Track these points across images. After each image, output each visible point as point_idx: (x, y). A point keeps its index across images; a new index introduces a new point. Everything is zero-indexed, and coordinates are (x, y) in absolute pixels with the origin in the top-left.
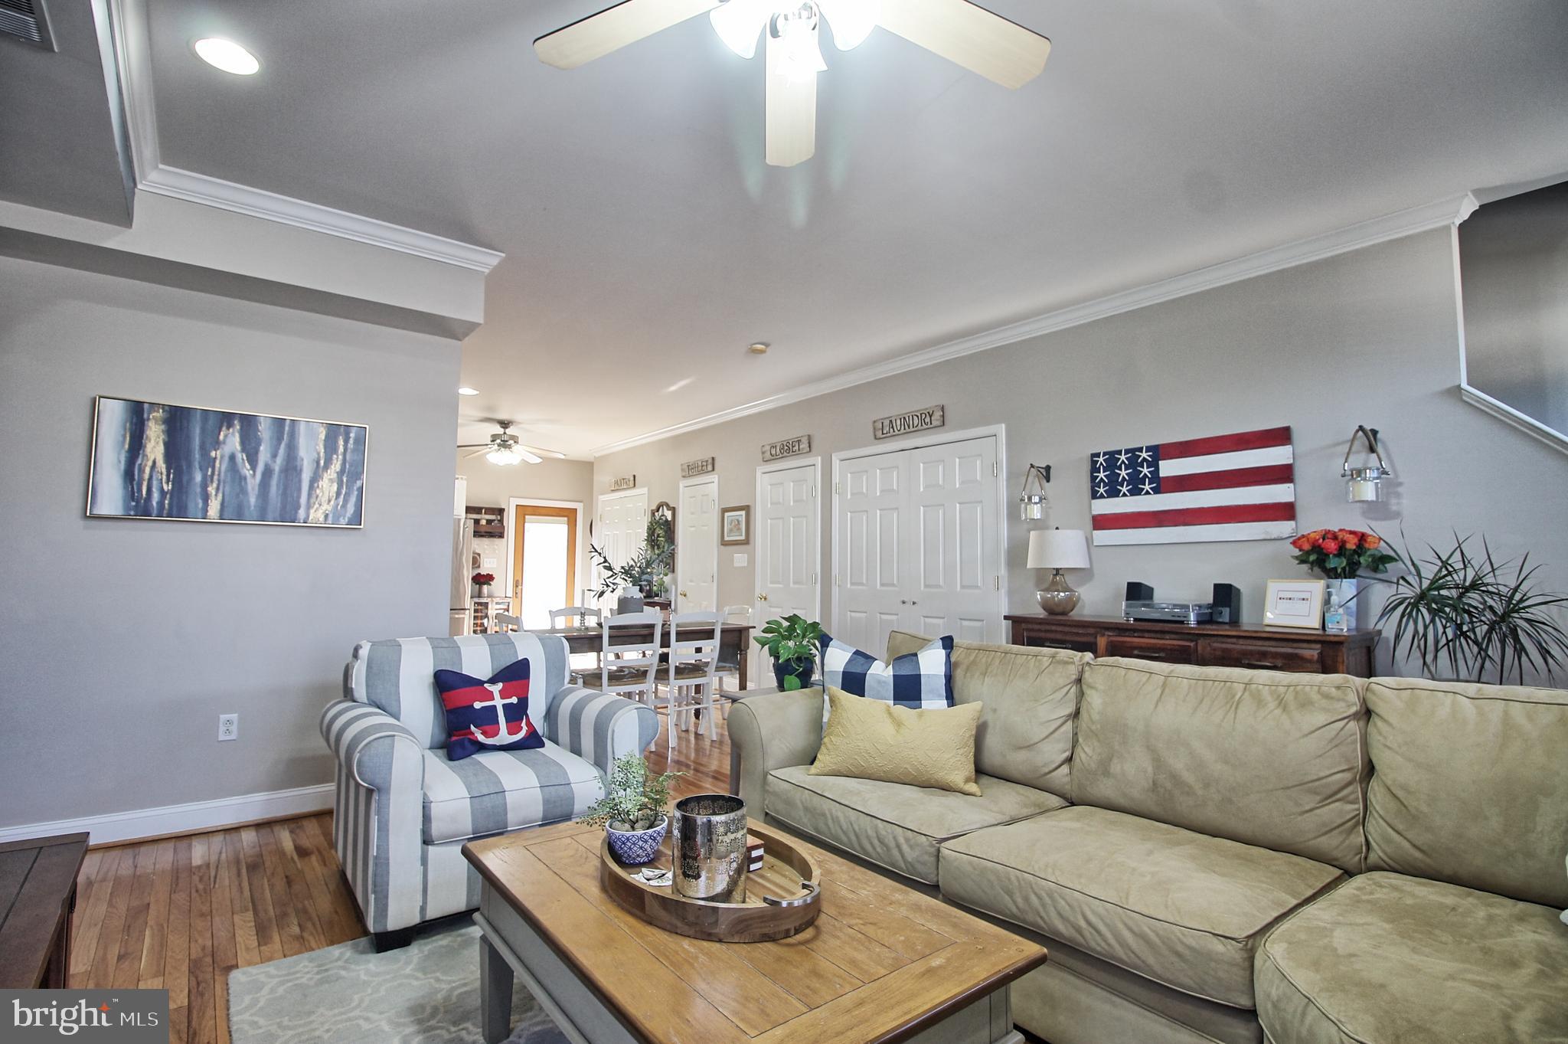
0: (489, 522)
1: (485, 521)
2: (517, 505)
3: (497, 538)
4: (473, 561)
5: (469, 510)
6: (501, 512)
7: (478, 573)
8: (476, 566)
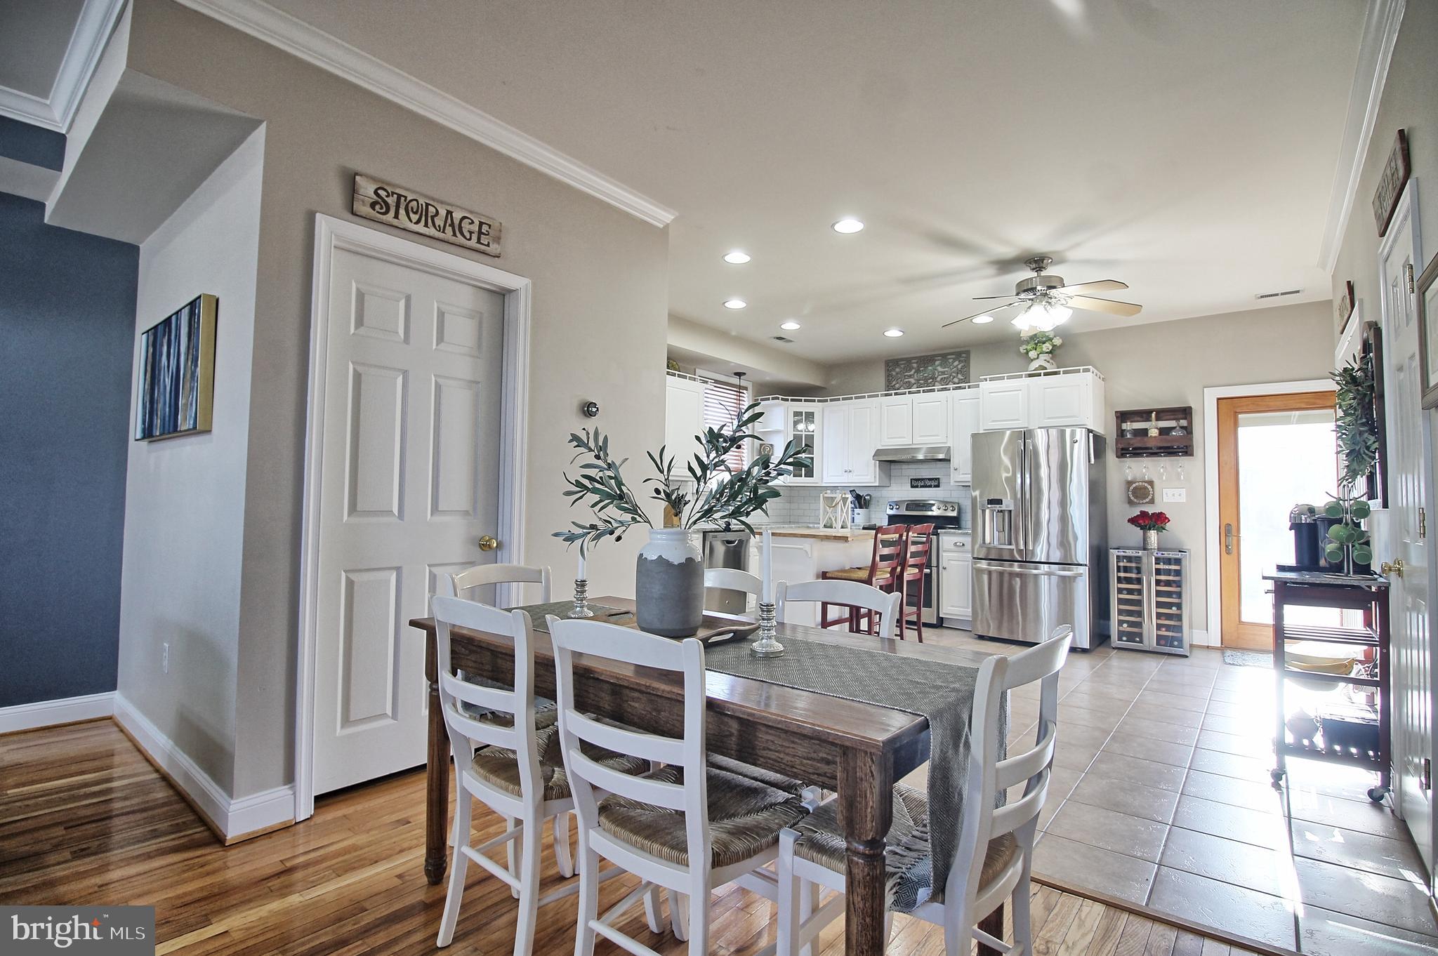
0: (1164, 432)
1: (1157, 431)
2: (1218, 399)
3: (1182, 455)
4: (1130, 493)
5: (1123, 416)
6: (1186, 414)
7: (1141, 512)
8: (1144, 501)
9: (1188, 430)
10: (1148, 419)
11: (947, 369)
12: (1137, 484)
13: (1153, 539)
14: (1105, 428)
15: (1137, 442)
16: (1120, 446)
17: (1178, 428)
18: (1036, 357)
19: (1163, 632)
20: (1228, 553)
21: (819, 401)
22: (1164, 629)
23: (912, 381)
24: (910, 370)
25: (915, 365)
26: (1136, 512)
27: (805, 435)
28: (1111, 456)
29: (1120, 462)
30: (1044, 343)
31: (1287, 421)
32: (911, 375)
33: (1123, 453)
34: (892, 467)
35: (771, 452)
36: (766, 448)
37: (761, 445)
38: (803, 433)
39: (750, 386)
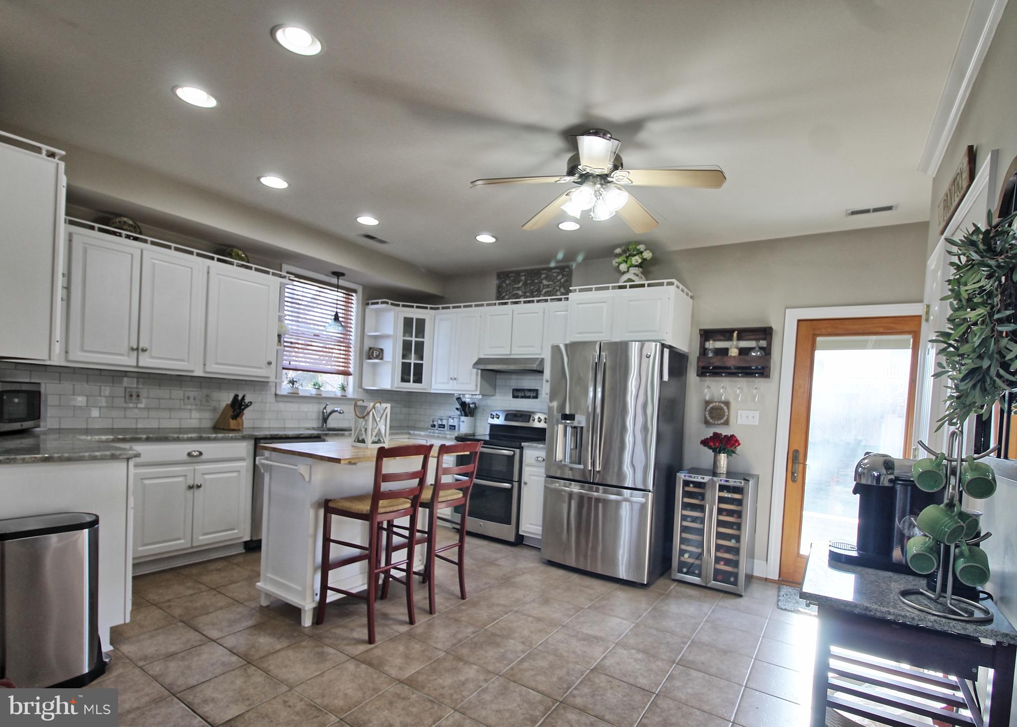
0: (744, 352)
1: (737, 351)
2: (799, 321)
3: (759, 377)
4: (707, 413)
5: (707, 335)
6: (766, 334)
7: (715, 434)
8: (719, 422)
9: (767, 351)
10: (730, 339)
11: (551, 283)
12: (714, 404)
13: (722, 463)
14: (690, 346)
15: (717, 362)
16: (701, 364)
17: (757, 348)
18: (626, 270)
19: (722, 567)
20: (794, 480)
21: (431, 308)
22: (722, 563)
23: (520, 293)
24: (519, 283)
25: (523, 278)
26: (709, 433)
27: (416, 341)
28: (692, 375)
29: (701, 381)
30: (635, 255)
31: (863, 346)
32: (519, 288)
33: (704, 371)
34: (498, 376)
35: (381, 356)
36: (375, 352)
37: (370, 349)
38: (414, 339)
39: (360, 289)
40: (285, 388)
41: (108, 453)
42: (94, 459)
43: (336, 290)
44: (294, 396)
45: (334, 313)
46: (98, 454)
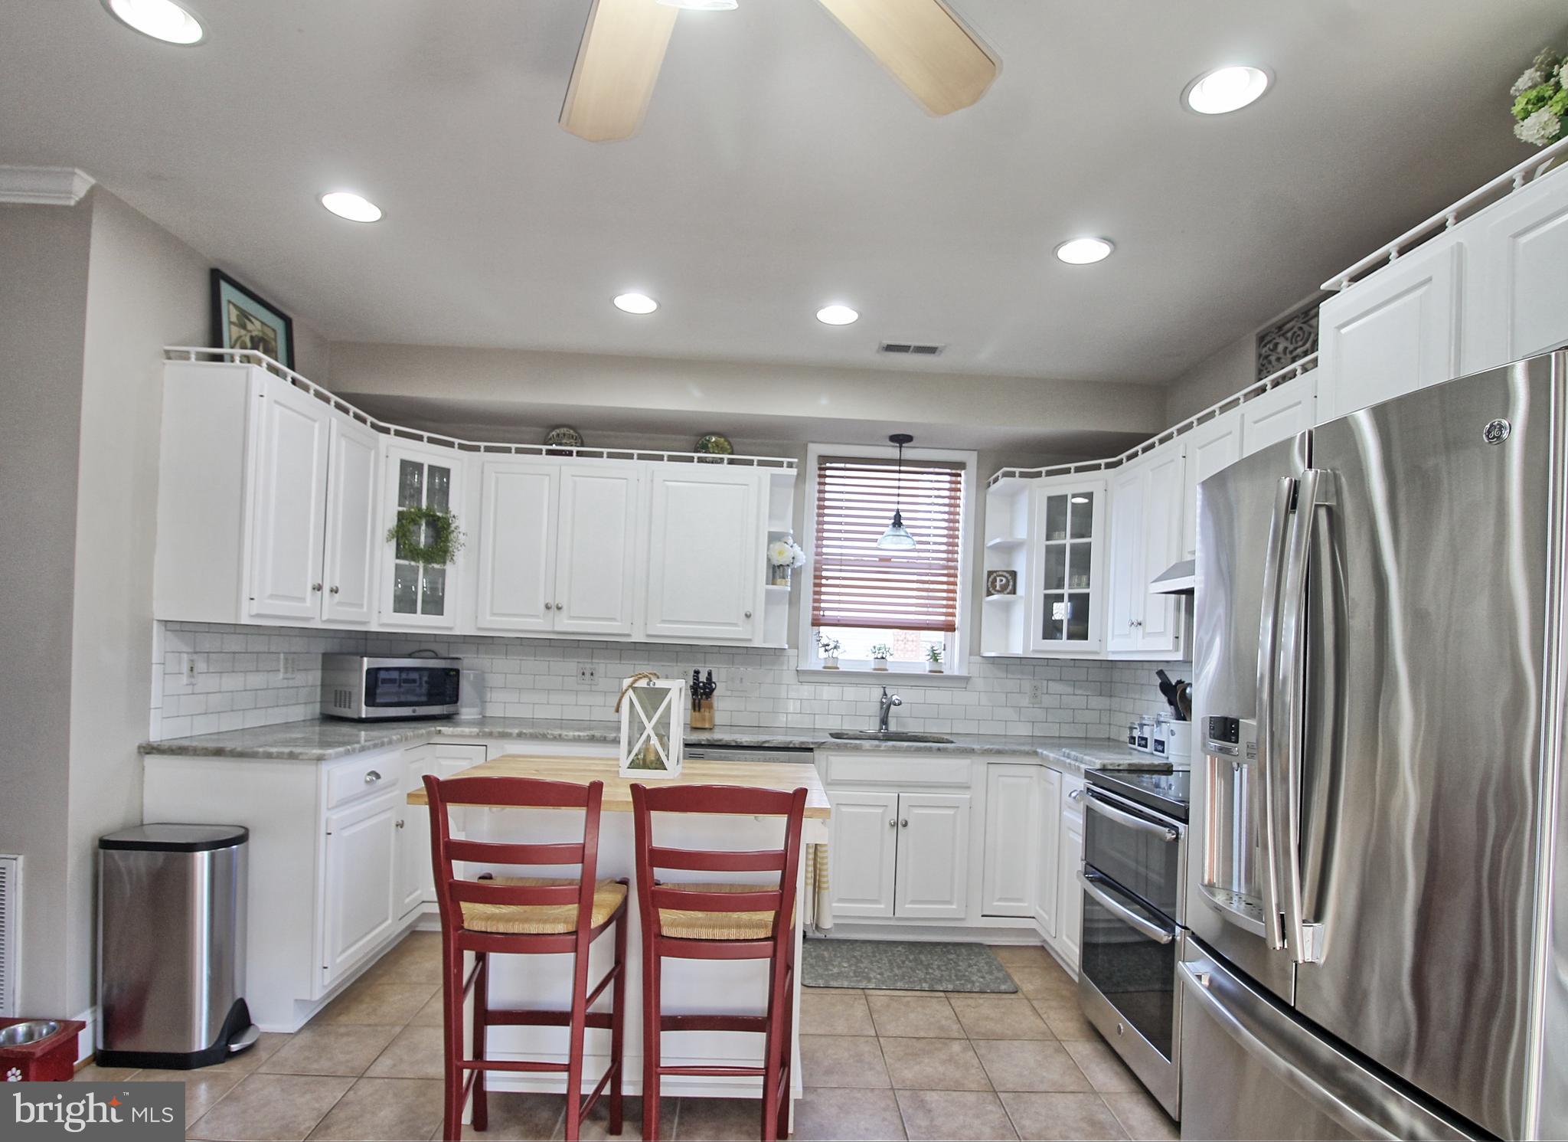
21: (1106, 466)
27: (1073, 547)
35: (1010, 587)
36: (998, 579)
37: (990, 573)
38: (1068, 541)
39: (971, 459)
40: (817, 660)
41: (287, 750)
42: (269, 756)
43: (897, 468)
44: (832, 673)
45: (894, 513)
46: (274, 750)
